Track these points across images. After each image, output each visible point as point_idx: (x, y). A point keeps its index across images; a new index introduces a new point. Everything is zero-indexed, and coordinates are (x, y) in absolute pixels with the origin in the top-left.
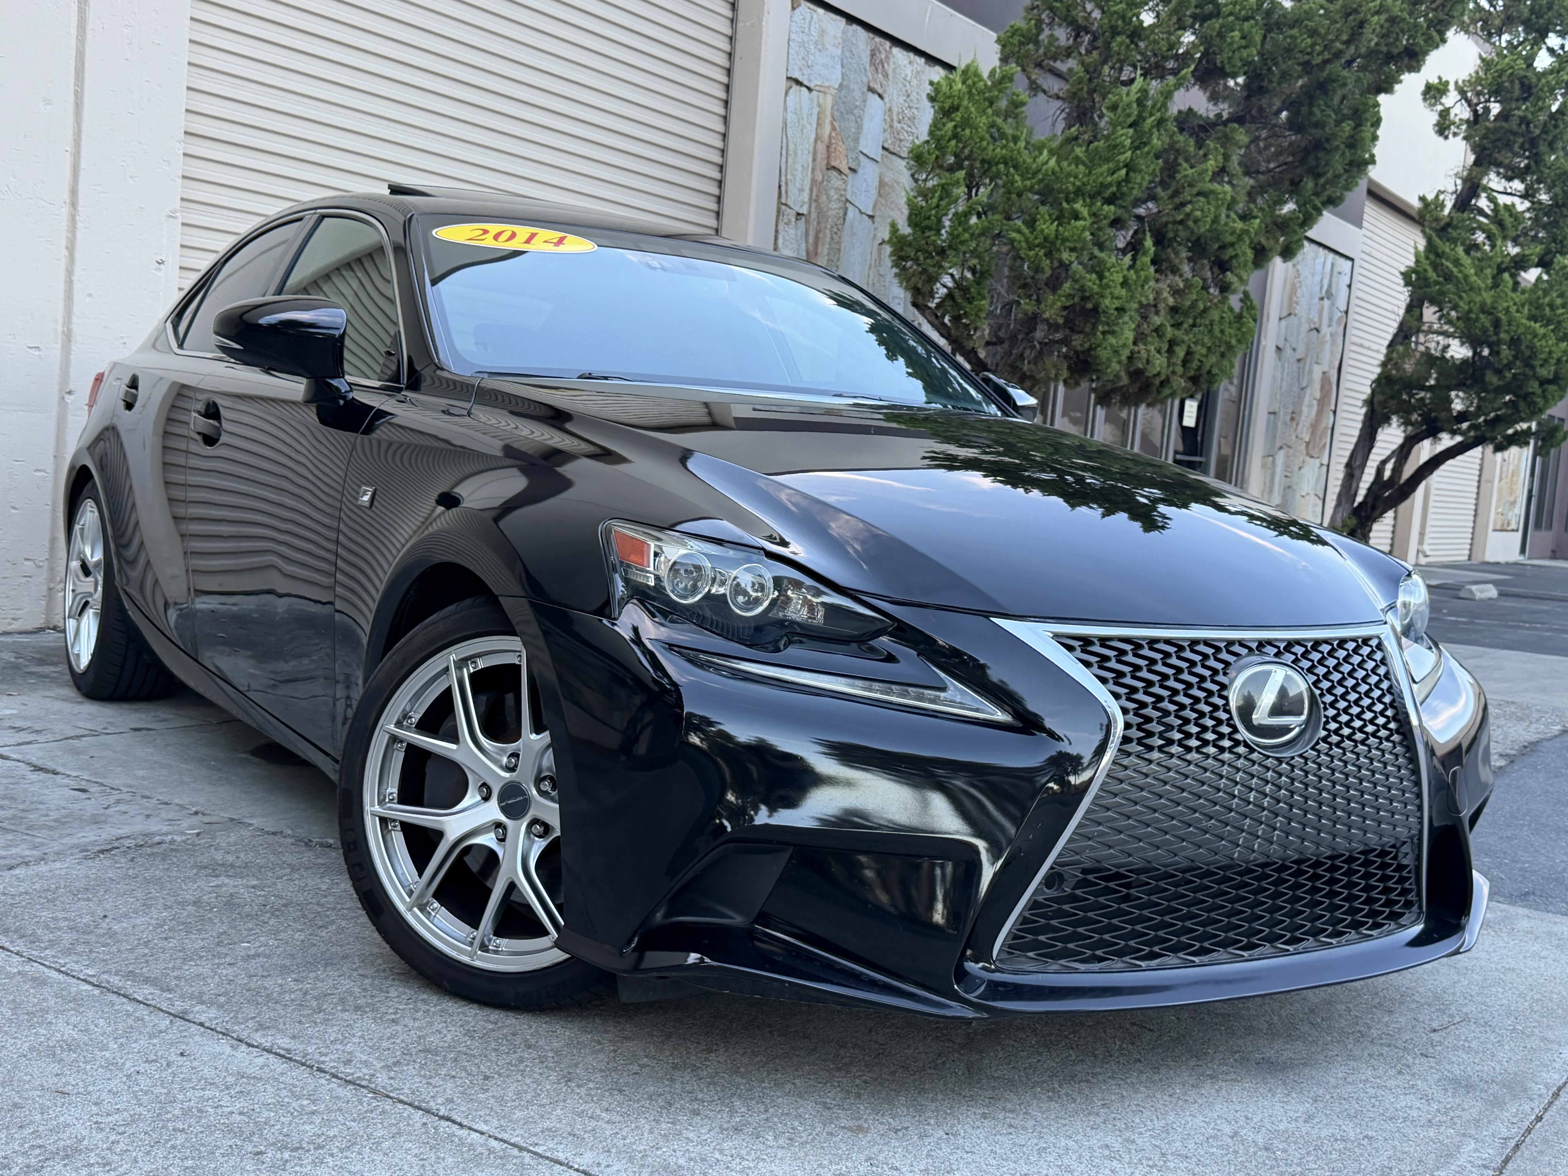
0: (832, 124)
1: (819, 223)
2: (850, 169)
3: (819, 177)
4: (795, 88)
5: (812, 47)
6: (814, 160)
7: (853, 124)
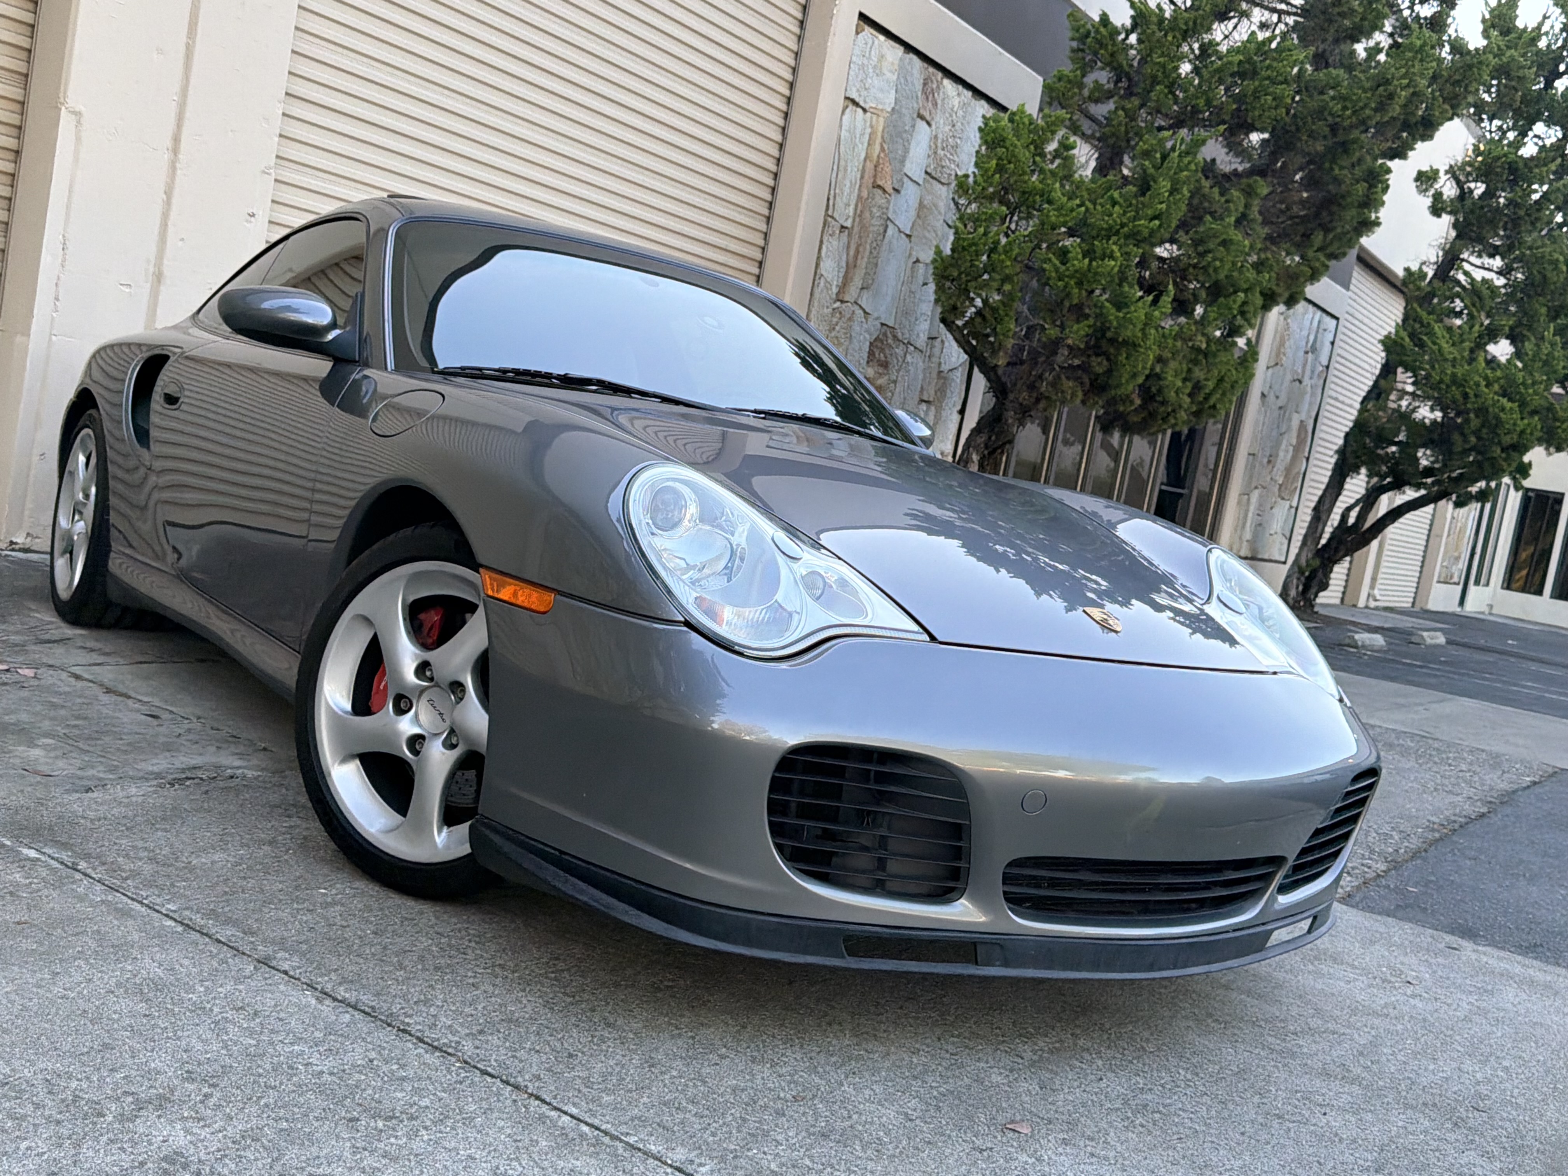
0: (882, 146)
1: (860, 237)
2: (894, 189)
3: (865, 194)
4: (851, 107)
5: (871, 70)
6: (862, 177)
7: (901, 147)
